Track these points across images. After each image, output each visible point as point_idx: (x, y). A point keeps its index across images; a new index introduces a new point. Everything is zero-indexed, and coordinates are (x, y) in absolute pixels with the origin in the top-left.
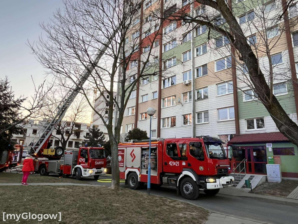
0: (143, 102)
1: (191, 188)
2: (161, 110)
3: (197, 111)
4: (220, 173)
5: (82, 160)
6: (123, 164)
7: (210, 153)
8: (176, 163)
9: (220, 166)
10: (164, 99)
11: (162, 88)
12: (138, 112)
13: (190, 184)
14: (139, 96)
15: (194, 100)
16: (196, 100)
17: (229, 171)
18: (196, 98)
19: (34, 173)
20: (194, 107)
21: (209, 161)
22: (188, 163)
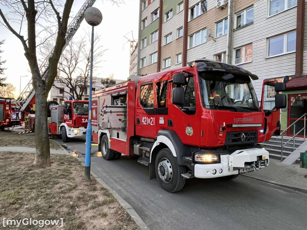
0: (167, 43)
1: (171, 170)
2: (188, 51)
3: (235, 47)
4: (234, 141)
5: (67, 117)
6: (96, 122)
7: (211, 98)
8: (151, 120)
9: (234, 126)
10: (191, 36)
11: (189, 20)
12: (161, 58)
13: (168, 162)
14: (162, 37)
15: (231, 30)
16: (234, 30)
17: (262, 136)
18: (235, 27)
19: (31, 131)
20: (231, 41)
21: (206, 115)
22: (168, 120)
